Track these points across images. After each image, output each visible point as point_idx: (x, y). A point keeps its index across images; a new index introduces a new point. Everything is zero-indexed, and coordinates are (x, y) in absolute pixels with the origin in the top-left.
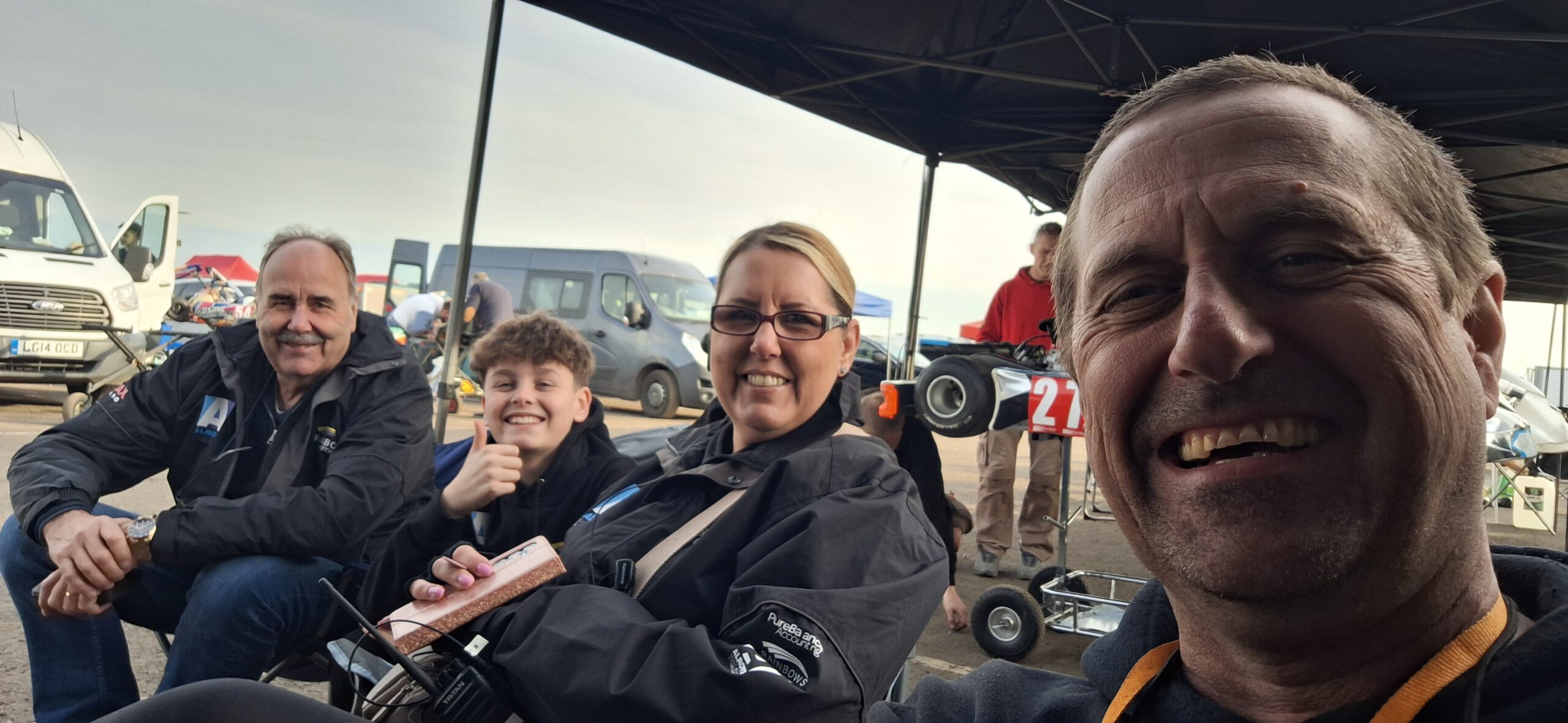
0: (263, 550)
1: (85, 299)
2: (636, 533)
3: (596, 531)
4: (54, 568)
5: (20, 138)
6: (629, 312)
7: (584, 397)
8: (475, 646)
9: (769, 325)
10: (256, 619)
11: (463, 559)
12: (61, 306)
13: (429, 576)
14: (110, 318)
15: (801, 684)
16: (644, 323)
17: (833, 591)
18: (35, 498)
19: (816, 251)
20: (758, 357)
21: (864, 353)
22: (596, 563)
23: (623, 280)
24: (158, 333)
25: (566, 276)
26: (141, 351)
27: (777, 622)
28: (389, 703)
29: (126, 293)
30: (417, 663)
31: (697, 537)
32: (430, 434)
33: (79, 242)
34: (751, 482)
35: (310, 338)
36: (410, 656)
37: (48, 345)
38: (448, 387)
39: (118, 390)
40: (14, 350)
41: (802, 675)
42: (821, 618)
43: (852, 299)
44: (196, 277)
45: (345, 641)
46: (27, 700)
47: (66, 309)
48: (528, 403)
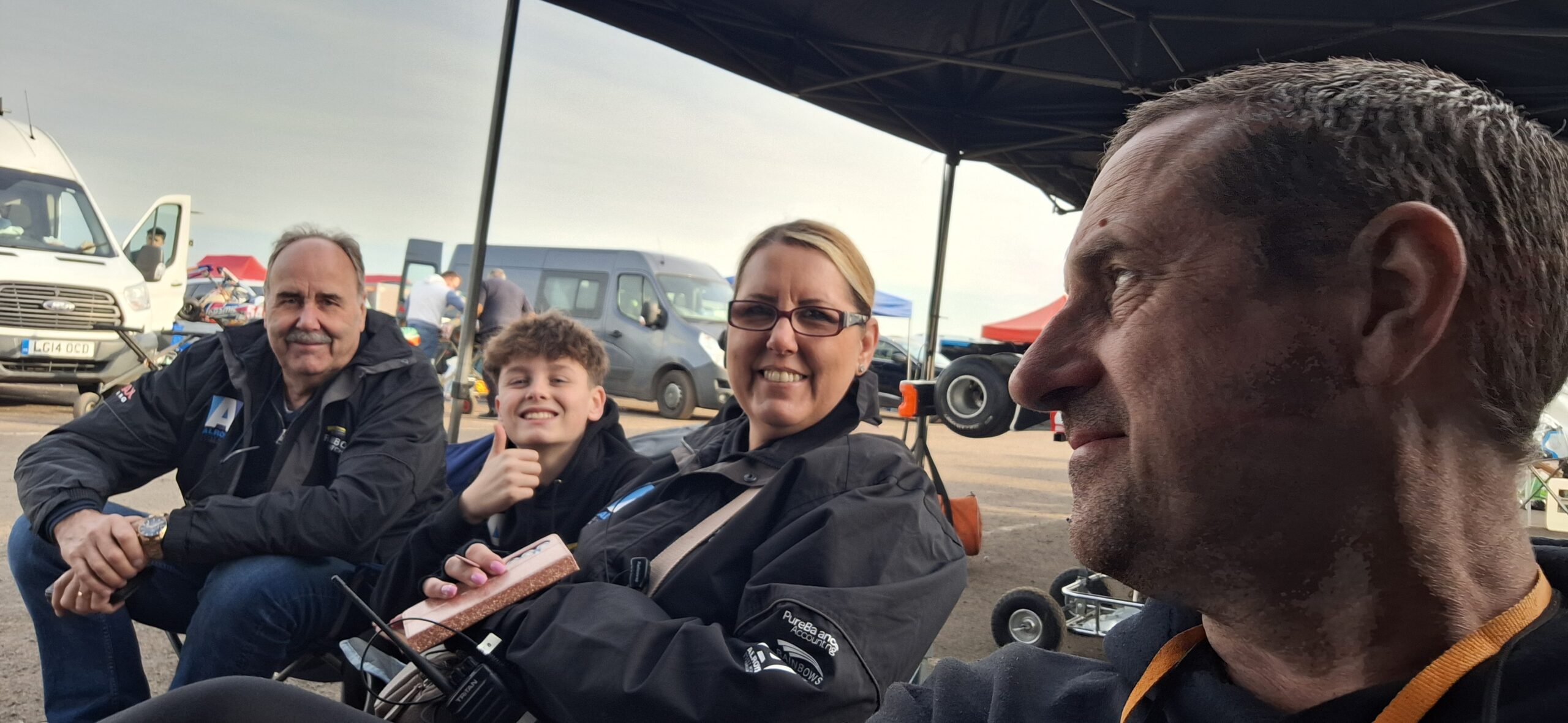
0: (275, 550)
1: (96, 299)
2: (650, 531)
3: (610, 529)
4: (66, 567)
5: (32, 137)
6: (646, 312)
7: (598, 396)
8: (488, 645)
9: (787, 321)
10: (267, 619)
11: (477, 557)
12: (72, 306)
13: (442, 574)
14: (121, 318)
15: (816, 683)
16: (660, 323)
17: (850, 589)
18: (44, 499)
19: (836, 249)
20: (774, 352)
21: (884, 354)
22: (611, 561)
23: (639, 280)
24: (170, 333)
25: (581, 275)
26: (152, 351)
27: (792, 620)
28: (402, 701)
29: (138, 293)
30: (429, 662)
31: (713, 535)
32: (440, 433)
33: (89, 241)
34: (766, 480)
35: (318, 336)
36: (423, 655)
37: (59, 345)
38: (461, 387)
39: (125, 390)
40: (24, 350)
41: (817, 673)
42: (837, 616)
43: (871, 298)
44: (206, 277)
45: (357, 640)
46: (38, 700)
47: (77, 309)
48: (543, 398)
